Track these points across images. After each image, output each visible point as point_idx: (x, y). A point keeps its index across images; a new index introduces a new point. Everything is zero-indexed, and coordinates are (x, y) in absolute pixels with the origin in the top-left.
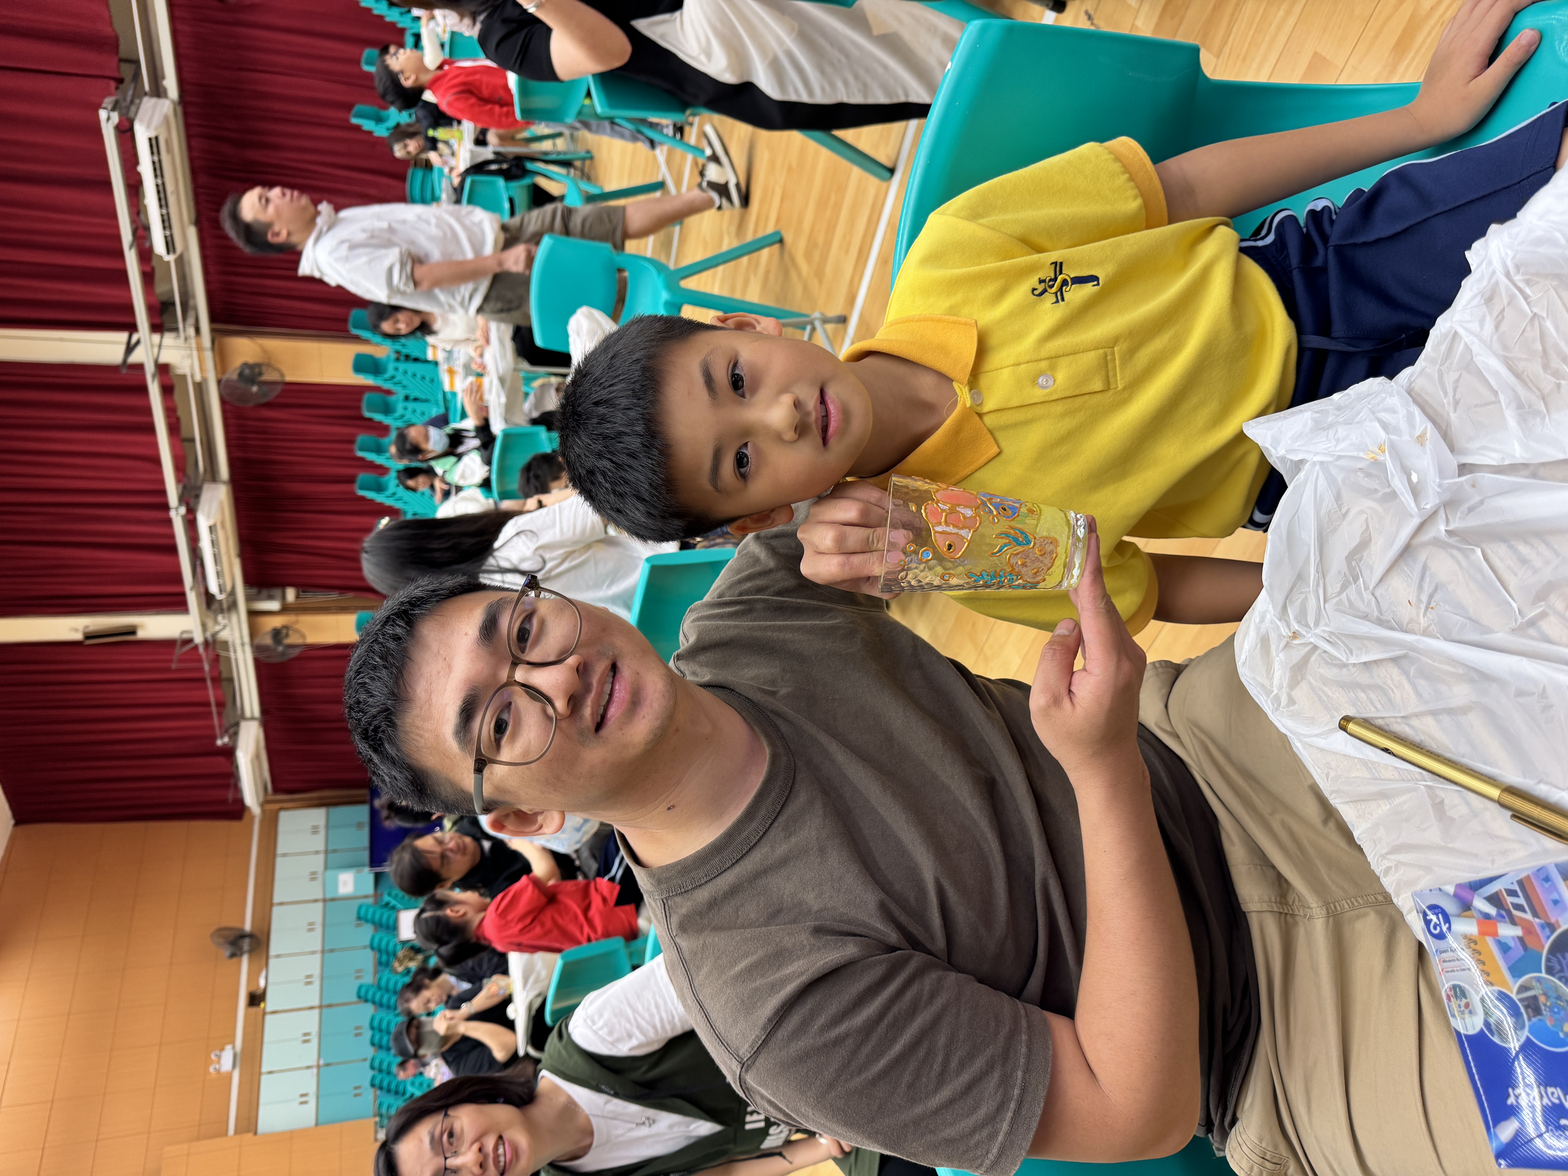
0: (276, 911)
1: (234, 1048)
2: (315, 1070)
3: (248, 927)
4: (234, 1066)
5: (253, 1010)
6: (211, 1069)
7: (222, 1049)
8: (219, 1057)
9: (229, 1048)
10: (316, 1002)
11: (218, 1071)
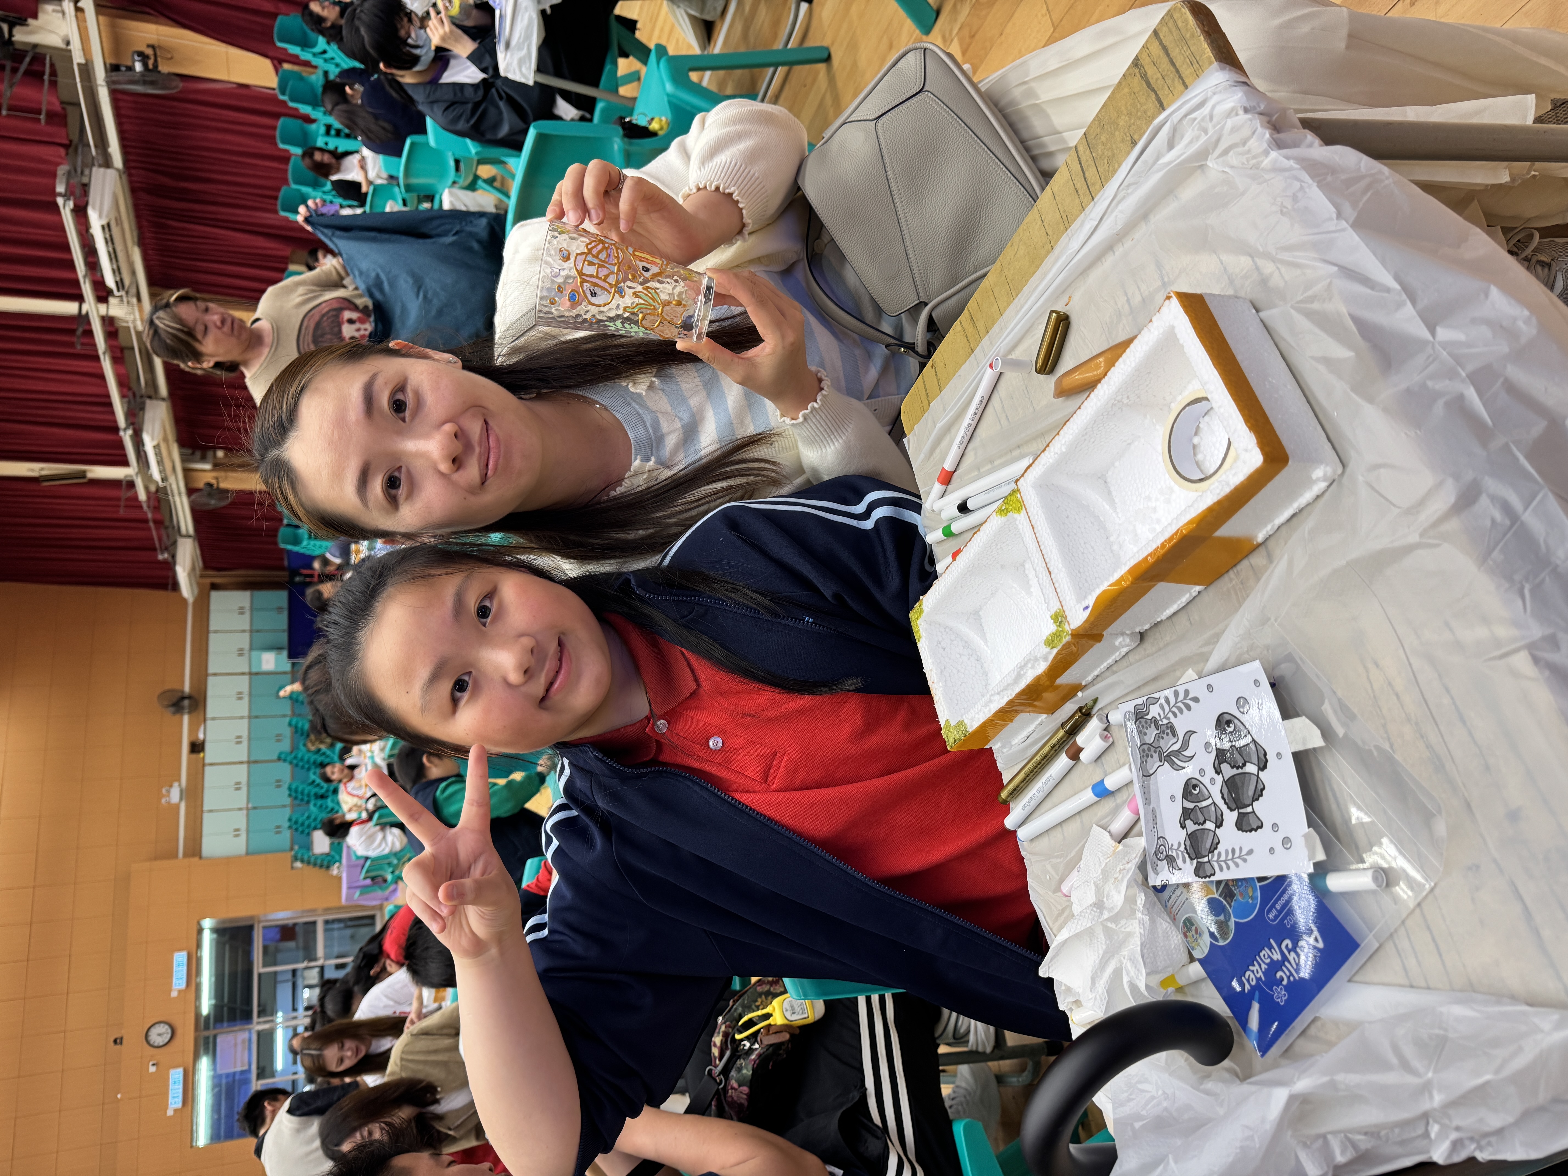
0: (211, 680)
1: (180, 785)
2: (245, 812)
3: (187, 689)
4: (181, 799)
5: (194, 756)
6: (163, 801)
7: (171, 786)
8: (169, 792)
9: (176, 784)
10: (245, 758)
11: (169, 803)
